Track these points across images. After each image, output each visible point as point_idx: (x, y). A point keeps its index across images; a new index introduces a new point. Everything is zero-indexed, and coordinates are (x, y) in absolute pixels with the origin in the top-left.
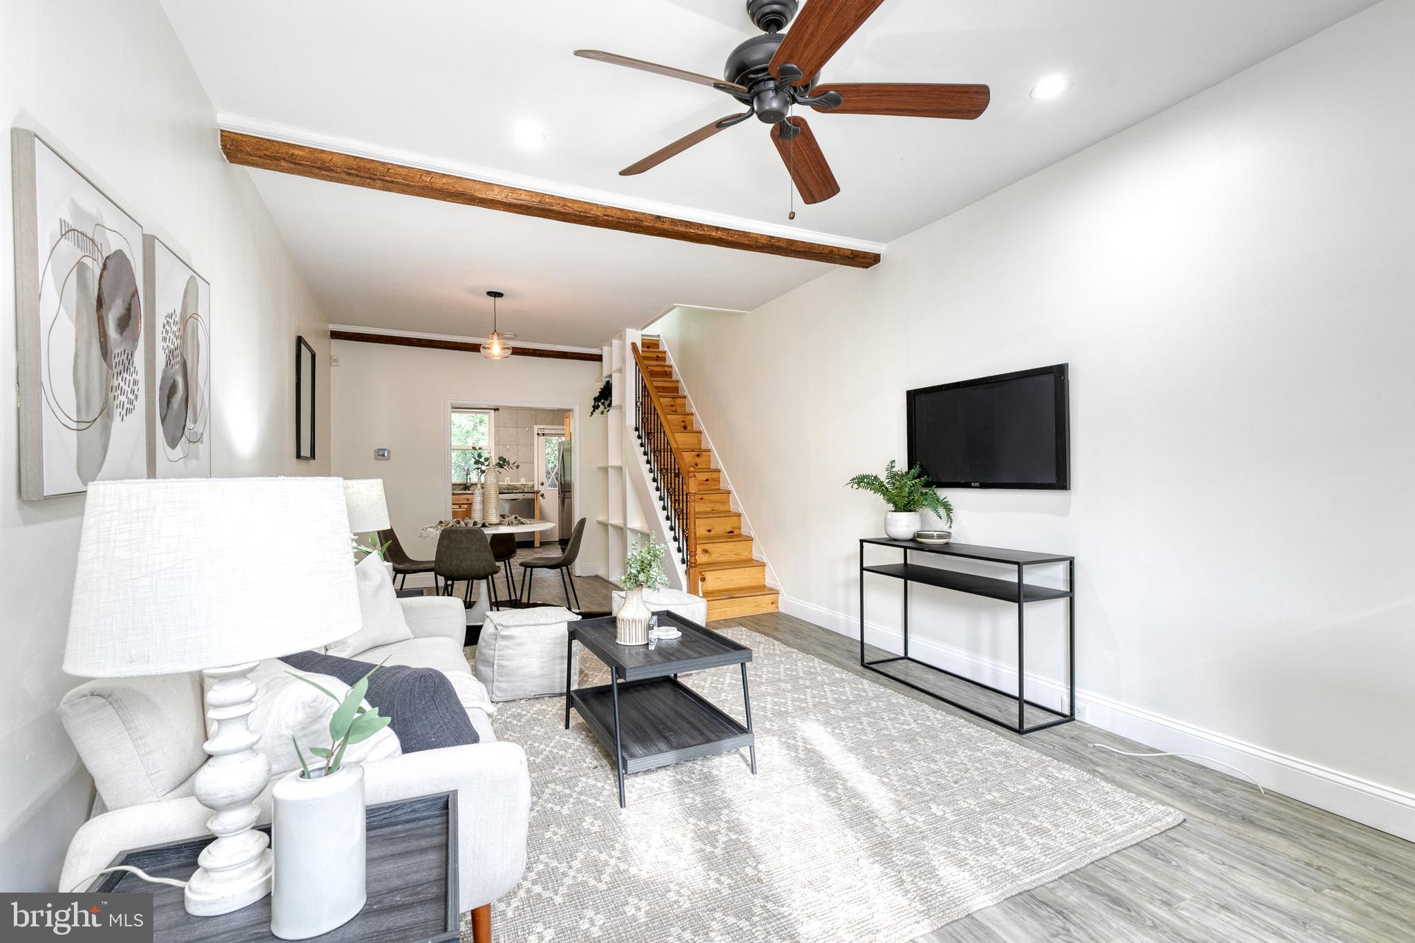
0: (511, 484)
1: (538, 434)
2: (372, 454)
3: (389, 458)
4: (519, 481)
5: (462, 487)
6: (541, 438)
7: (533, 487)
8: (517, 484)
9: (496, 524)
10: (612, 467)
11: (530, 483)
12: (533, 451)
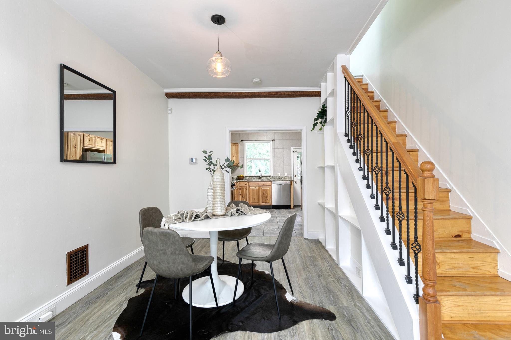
1: (293, 151)
2: (189, 161)
3: (196, 163)
5: (258, 178)
6: (295, 153)
7: (291, 177)
8: (283, 176)
9: (222, 216)
10: (327, 167)
11: (290, 176)
12: (291, 160)
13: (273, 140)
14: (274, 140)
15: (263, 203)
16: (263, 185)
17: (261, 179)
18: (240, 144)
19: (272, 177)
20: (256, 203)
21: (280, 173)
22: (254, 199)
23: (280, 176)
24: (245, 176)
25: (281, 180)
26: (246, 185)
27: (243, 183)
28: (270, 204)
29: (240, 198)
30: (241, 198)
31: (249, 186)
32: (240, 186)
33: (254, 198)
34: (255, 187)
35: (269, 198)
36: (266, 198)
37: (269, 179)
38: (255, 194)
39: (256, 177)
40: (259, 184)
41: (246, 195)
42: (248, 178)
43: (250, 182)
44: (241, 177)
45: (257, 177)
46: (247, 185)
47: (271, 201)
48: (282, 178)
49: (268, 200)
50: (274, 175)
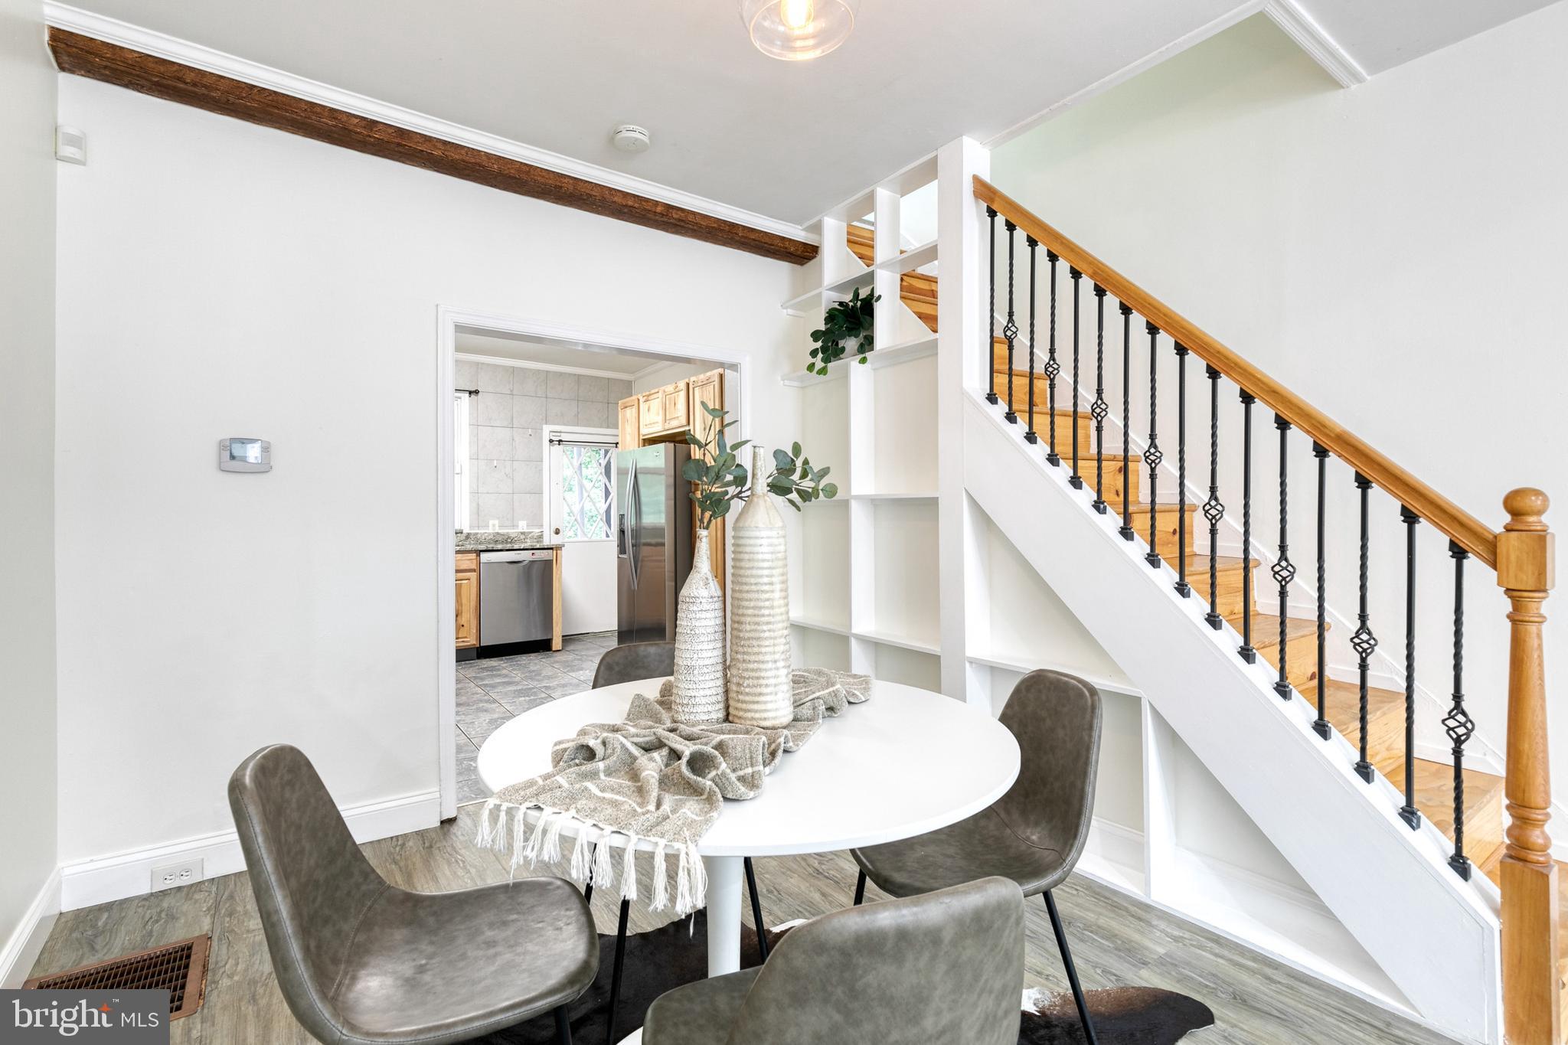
0: (500, 531)
1: (551, 441)
3: (263, 468)
4: (514, 526)
6: (556, 448)
7: (541, 537)
8: (512, 532)
11: (536, 531)
12: (541, 471)
13: (470, 393)
14: (477, 392)
19: (468, 536)
21: (498, 518)
23: (497, 530)
25: (516, 547)
28: (470, 641)
36: (457, 620)
47: (475, 631)
48: (509, 540)
49: (463, 626)
50: (473, 530)
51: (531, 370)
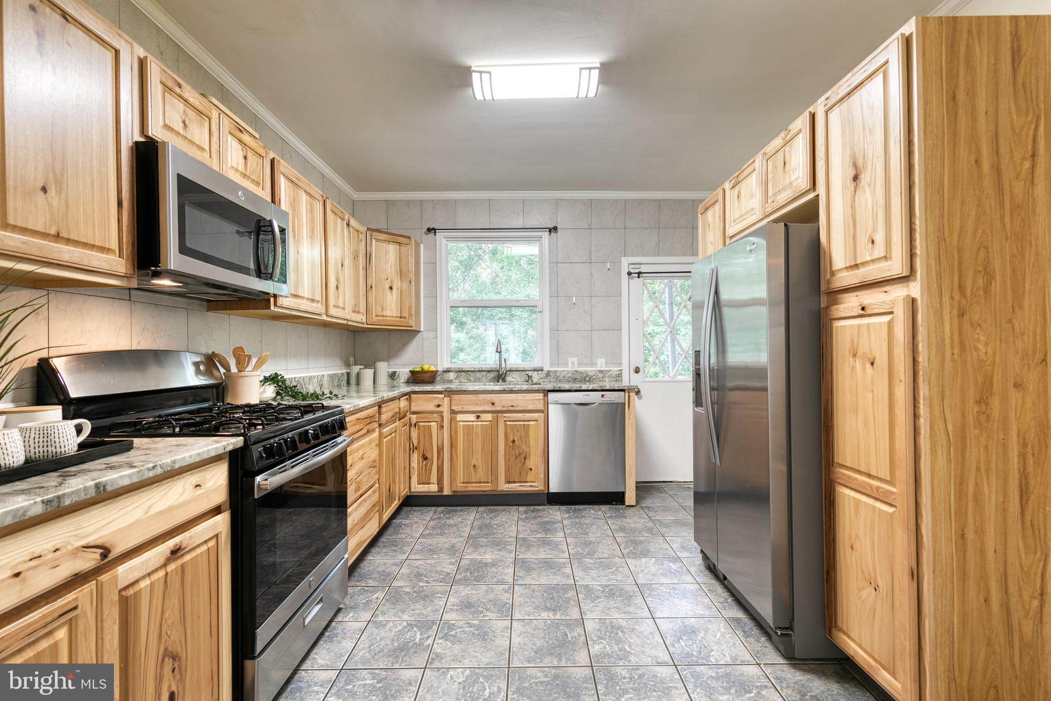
0: (580, 369)
1: (629, 274)
4: (593, 364)
5: (492, 375)
6: (635, 281)
7: (619, 376)
8: (590, 370)
11: (615, 369)
12: (619, 307)
13: (550, 231)
14: (556, 229)
15: (509, 482)
16: (512, 409)
17: (504, 380)
18: (422, 246)
19: (549, 374)
20: (480, 482)
21: (577, 356)
22: (474, 466)
23: (576, 368)
24: (440, 369)
25: (584, 387)
26: (439, 406)
27: (428, 400)
28: (538, 486)
29: (412, 465)
30: (419, 463)
31: (453, 412)
32: (414, 413)
33: (474, 462)
34: (478, 417)
35: (535, 460)
36: (524, 463)
37: (535, 380)
38: (478, 445)
39: (484, 373)
40: (493, 404)
41: (440, 450)
42: (452, 376)
43: (456, 397)
44: (423, 372)
45: (489, 371)
46: (445, 409)
47: (542, 476)
48: (587, 379)
49: (531, 469)
50: (554, 367)
51: (609, 201)
